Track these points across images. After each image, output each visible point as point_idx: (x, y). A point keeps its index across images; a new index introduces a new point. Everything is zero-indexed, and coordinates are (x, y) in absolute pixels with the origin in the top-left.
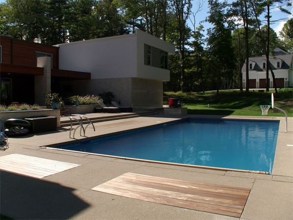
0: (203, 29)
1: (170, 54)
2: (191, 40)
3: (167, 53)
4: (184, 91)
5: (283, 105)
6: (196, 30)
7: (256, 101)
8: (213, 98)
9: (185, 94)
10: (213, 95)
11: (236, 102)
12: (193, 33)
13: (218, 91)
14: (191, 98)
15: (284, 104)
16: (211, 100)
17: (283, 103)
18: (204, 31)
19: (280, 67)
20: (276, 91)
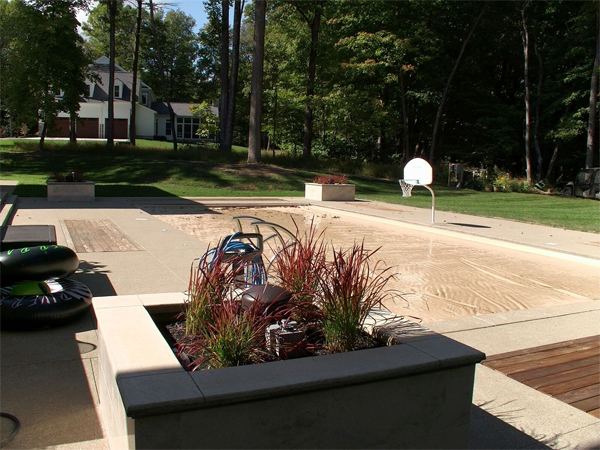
11: (119, 169)
17: (234, 171)
19: (120, 96)
20: (176, 146)
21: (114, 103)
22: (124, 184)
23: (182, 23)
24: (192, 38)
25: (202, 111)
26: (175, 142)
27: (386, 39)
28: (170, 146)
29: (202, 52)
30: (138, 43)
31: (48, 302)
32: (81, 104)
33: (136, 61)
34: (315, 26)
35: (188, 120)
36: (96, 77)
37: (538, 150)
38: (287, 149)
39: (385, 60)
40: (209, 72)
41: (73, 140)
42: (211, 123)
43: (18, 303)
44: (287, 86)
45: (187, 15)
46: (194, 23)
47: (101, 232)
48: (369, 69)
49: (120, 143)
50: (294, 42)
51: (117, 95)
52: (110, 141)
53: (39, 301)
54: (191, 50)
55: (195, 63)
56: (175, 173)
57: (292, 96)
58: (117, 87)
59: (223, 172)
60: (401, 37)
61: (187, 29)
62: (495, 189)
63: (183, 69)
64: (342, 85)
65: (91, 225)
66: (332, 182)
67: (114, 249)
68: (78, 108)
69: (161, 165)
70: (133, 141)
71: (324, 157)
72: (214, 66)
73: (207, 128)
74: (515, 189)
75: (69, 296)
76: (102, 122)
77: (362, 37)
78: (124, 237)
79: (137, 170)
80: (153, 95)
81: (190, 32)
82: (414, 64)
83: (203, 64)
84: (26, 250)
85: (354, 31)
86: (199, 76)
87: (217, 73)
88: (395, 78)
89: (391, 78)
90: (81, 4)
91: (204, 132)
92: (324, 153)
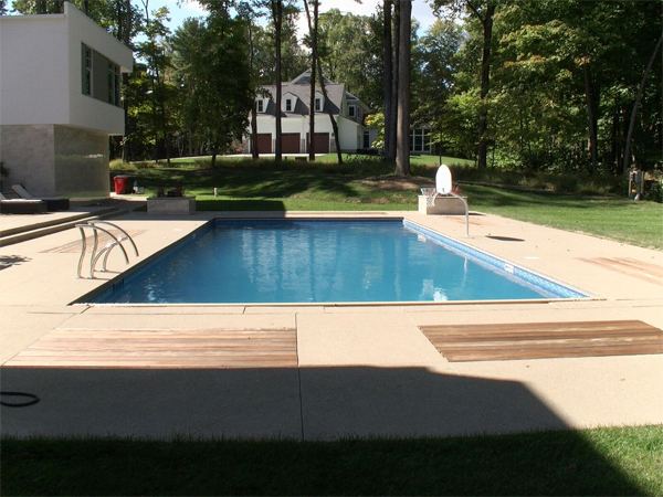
0: (168, 16)
1: (123, 70)
2: (140, 39)
3: (117, 68)
4: (128, 159)
5: (374, 189)
6: (152, 18)
7: (312, 180)
8: (205, 175)
9: (131, 165)
10: (198, 167)
11: (269, 183)
12: (145, 24)
13: (214, 157)
14: (151, 175)
15: (375, 186)
16: (203, 179)
17: (372, 183)
18: (169, 20)
19: (321, 109)
20: (341, 159)
21: (315, 117)
32: (283, 119)
39: (558, 54)
41: (256, 156)
46: (418, 26)
48: (537, 66)
51: (318, 108)
52: (279, 157)
56: (314, 186)
58: (318, 100)
76: (303, 137)
82: (589, 56)
88: (568, 74)
89: (564, 74)
91: (379, 144)
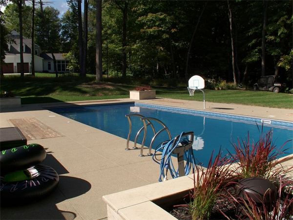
19: (24, 51)
20: (57, 75)
22: (33, 96)
23: (53, 13)
24: (58, 20)
25: (69, 57)
26: (57, 73)
27: (162, 17)
28: (54, 75)
29: (64, 27)
30: (33, 23)
31: (35, 184)
32: (5, 56)
33: (33, 33)
34: (125, 11)
35: (63, 62)
36: (13, 41)
37: (238, 68)
38: (112, 74)
39: (162, 27)
40: (68, 37)
42: (74, 63)
43: (15, 188)
44: (112, 42)
45: (55, 9)
46: (59, 13)
47: (34, 126)
48: (154, 32)
49: (27, 75)
50: (113, 20)
52: (22, 74)
53: (29, 185)
54: (58, 26)
55: (60, 33)
56: (58, 89)
57: (115, 47)
59: (84, 87)
60: (169, 15)
61: (55, 16)
62: (220, 89)
63: (55, 36)
64: (141, 41)
65: (26, 121)
66: (144, 90)
67: (47, 136)
68: (4, 58)
69: (50, 85)
70: (33, 74)
71: (132, 77)
72: (70, 34)
73: (72, 65)
74: (229, 88)
75: (47, 178)
76: (15, 65)
77: (150, 16)
78: (48, 128)
79: (38, 88)
80: (41, 50)
81: (57, 18)
82: (176, 28)
83: (64, 33)
84: (15, 150)
85: (145, 13)
86: (63, 39)
87: (71, 37)
88: (167, 36)
89: (165, 36)
90: (3, 3)
91: (71, 67)
92: (131, 75)
